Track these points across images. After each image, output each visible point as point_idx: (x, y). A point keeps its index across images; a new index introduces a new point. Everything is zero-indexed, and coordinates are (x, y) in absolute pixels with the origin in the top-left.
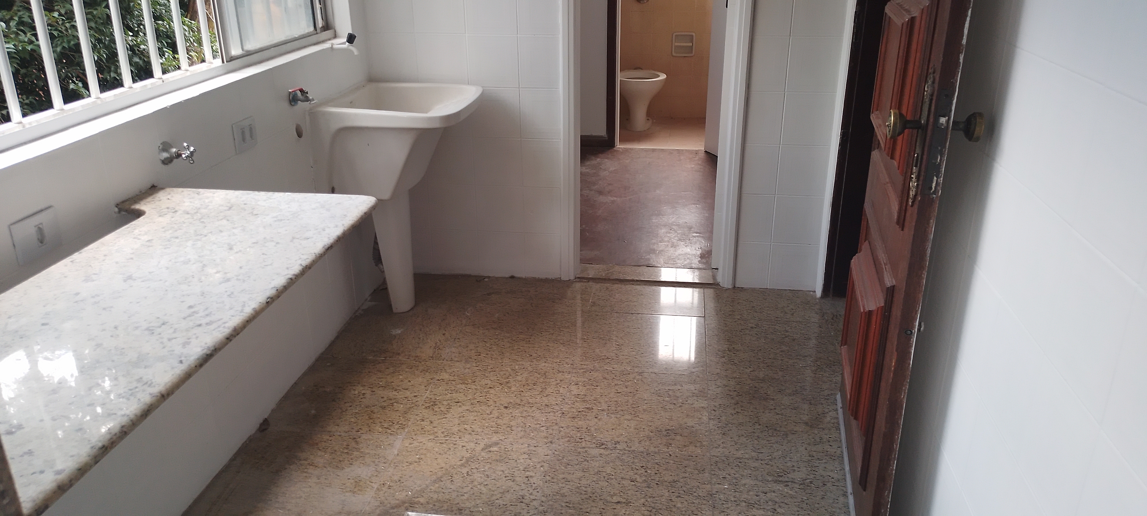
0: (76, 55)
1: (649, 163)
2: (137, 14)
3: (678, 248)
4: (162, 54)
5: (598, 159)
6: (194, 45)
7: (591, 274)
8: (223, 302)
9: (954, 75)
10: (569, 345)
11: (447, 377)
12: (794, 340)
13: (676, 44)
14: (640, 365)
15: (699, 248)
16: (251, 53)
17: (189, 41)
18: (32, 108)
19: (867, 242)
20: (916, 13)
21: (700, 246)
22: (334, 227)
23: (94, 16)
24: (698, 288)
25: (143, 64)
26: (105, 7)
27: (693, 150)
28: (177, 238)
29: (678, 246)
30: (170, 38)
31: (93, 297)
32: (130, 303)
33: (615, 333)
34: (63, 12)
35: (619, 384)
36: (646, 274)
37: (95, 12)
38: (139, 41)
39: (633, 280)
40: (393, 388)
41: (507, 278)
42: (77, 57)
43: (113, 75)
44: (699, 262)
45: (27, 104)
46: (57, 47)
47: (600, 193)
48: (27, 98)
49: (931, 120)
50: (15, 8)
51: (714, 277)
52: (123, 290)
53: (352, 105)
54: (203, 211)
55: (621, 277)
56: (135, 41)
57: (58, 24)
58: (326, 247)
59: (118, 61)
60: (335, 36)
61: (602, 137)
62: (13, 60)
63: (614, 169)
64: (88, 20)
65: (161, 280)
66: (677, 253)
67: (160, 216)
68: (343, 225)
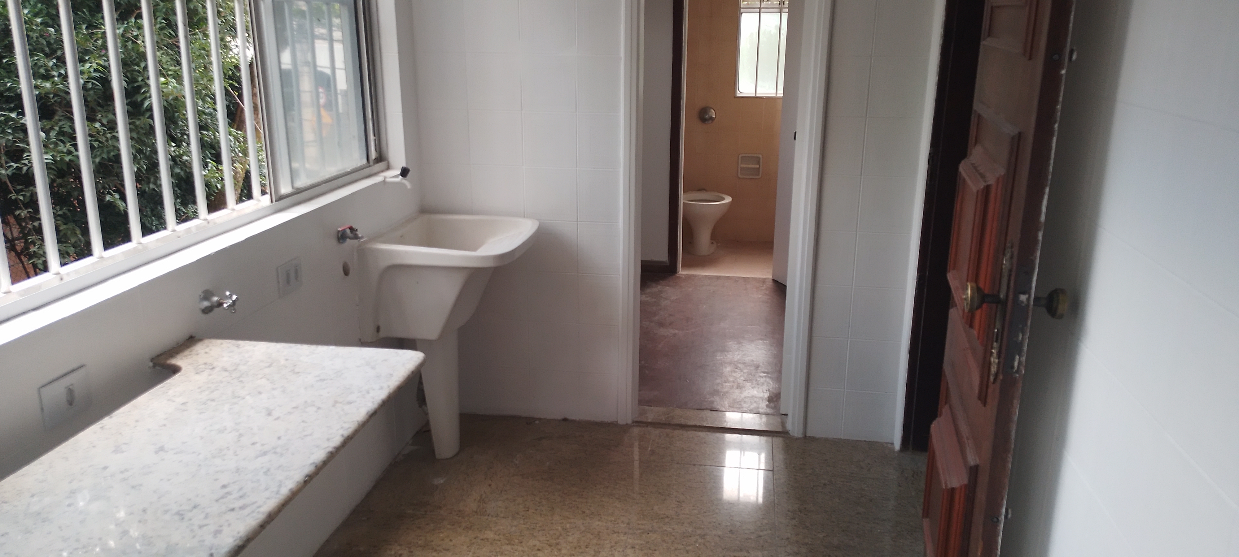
0: (115, 165)
1: (713, 291)
2: (181, 125)
3: (744, 389)
4: (205, 165)
5: (659, 287)
6: (238, 156)
7: (650, 418)
8: (258, 481)
9: (1033, 251)
10: (625, 500)
11: (492, 536)
12: (871, 500)
13: (742, 166)
14: (703, 527)
15: (767, 390)
16: (300, 190)
17: (234, 152)
18: (65, 219)
19: (947, 406)
20: (991, 181)
21: (768, 388)
22: (379, 389)
23: (136, 127)
24: (766, 436)
25: (185, 174)
26: (148, 118)
27: (761, 278)
28: (213, 400)
29: (744, 387)
30: (214, 149)
31: (122, 472)
32: (161, 480)
33: (675, 487)
34: (105, 122)
35: (679, 548)
36: (710, 419)
37: (138, 123)
38: (182, 152)
39: (695, 426)
40: (433, 548)
41: (559, 421)
42: (116, 167)
43: (152, 186)
44: (767, 406)
45: (59, 215)
46: (96, 158)
47: (661, 324)
48: (61, 209)
49: (1011, 296)
50: (57, 118)
51: (783, 424)
52: (154, 464)
53: (402, 241)
54: (242, 368)
55: (683, 421)
56: (178, 152)
57: (99, 135)
58: (370, 413)
59: (158, 172)
60: (388, 168)
61: (663, 262)
62: (51, 171)
63: (675, 298)
64: (131, 130)
65: (194, 452)
66: (743, 396)
67: (197, 373)
68: (389, 386)
